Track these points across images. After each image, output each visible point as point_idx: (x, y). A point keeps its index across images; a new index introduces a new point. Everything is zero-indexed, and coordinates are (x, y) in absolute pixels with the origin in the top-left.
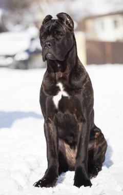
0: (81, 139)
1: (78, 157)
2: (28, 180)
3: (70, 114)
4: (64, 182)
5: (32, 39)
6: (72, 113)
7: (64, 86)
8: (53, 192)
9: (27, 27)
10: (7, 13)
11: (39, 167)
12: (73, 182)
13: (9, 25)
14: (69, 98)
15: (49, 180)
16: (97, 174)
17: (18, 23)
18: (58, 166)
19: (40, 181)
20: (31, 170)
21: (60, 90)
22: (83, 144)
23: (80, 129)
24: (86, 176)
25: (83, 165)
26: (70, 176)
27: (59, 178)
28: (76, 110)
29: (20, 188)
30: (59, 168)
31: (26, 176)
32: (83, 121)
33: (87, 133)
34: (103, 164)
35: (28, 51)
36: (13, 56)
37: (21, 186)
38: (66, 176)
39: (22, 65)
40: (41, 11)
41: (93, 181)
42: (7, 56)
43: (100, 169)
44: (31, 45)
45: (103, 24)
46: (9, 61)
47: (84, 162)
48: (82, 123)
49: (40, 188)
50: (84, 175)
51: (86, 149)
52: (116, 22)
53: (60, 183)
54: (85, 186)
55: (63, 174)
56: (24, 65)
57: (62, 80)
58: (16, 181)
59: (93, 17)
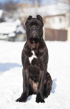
0: (41, 78)
1: (38, 87)
2: (13, 98)
3: (37, 67)
4: (30, 100)
5: (18, 26)
6: (38, 66)
7: (35, 53)
8: (25, 105)
9: (15, 20)
10: (5, 12)
11: (18, 92)
12: (35, 100)
13: (6, 18)
14: (37, 59)
15: (23, 99)
16: (47, 97)
17: (11, 17)
18: (28, 92)
19: (19, 99)
20: (14, 93)
21: (33, 54)
22: (42, 81)
23: (41, 73)
24: (42, 97)
25: (41, 92)
26: (34, 97)
27: (28, 98)
28: (40, 64)
29: (8, 102)
30: (29, 93)
31: (12, 96)
32: (43, 70)
33: (44, 76)
34: (51, 91)
35: (15, 32)
36: (7, 34)
37: (9, 101)
38: (32, 97)
39: (12, 39)
40: (23, 12)
41: (45, 100)
42: (4, 34)
43: (49, 94)
44: (17, 29)
45: (54, 20)
46: (5, 37)
47: (41, 90)
48: (42, 71)
49: (19, 102)
50: (41, 97)
51: (43, 84)
52: (60, 19)
53: (29, 100)
54: (41, 102)
55: (30, 96)
56: (13, 39)
57: (34, 49)
58: (6, 98)
59: (49, 17)
